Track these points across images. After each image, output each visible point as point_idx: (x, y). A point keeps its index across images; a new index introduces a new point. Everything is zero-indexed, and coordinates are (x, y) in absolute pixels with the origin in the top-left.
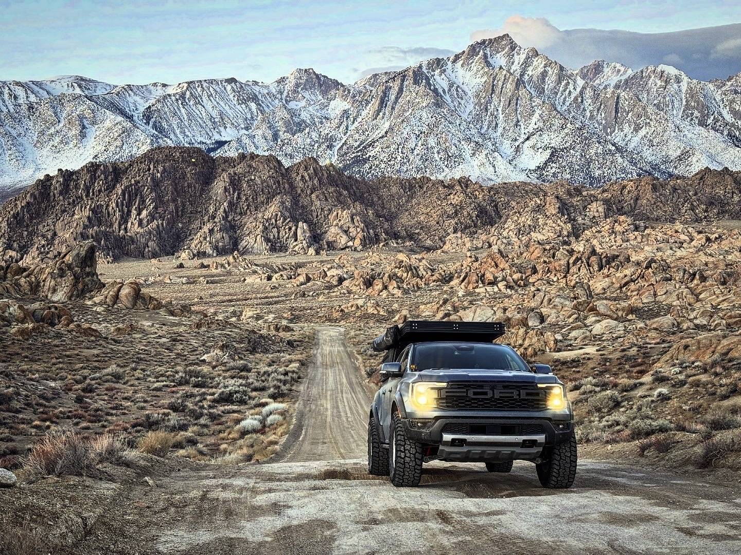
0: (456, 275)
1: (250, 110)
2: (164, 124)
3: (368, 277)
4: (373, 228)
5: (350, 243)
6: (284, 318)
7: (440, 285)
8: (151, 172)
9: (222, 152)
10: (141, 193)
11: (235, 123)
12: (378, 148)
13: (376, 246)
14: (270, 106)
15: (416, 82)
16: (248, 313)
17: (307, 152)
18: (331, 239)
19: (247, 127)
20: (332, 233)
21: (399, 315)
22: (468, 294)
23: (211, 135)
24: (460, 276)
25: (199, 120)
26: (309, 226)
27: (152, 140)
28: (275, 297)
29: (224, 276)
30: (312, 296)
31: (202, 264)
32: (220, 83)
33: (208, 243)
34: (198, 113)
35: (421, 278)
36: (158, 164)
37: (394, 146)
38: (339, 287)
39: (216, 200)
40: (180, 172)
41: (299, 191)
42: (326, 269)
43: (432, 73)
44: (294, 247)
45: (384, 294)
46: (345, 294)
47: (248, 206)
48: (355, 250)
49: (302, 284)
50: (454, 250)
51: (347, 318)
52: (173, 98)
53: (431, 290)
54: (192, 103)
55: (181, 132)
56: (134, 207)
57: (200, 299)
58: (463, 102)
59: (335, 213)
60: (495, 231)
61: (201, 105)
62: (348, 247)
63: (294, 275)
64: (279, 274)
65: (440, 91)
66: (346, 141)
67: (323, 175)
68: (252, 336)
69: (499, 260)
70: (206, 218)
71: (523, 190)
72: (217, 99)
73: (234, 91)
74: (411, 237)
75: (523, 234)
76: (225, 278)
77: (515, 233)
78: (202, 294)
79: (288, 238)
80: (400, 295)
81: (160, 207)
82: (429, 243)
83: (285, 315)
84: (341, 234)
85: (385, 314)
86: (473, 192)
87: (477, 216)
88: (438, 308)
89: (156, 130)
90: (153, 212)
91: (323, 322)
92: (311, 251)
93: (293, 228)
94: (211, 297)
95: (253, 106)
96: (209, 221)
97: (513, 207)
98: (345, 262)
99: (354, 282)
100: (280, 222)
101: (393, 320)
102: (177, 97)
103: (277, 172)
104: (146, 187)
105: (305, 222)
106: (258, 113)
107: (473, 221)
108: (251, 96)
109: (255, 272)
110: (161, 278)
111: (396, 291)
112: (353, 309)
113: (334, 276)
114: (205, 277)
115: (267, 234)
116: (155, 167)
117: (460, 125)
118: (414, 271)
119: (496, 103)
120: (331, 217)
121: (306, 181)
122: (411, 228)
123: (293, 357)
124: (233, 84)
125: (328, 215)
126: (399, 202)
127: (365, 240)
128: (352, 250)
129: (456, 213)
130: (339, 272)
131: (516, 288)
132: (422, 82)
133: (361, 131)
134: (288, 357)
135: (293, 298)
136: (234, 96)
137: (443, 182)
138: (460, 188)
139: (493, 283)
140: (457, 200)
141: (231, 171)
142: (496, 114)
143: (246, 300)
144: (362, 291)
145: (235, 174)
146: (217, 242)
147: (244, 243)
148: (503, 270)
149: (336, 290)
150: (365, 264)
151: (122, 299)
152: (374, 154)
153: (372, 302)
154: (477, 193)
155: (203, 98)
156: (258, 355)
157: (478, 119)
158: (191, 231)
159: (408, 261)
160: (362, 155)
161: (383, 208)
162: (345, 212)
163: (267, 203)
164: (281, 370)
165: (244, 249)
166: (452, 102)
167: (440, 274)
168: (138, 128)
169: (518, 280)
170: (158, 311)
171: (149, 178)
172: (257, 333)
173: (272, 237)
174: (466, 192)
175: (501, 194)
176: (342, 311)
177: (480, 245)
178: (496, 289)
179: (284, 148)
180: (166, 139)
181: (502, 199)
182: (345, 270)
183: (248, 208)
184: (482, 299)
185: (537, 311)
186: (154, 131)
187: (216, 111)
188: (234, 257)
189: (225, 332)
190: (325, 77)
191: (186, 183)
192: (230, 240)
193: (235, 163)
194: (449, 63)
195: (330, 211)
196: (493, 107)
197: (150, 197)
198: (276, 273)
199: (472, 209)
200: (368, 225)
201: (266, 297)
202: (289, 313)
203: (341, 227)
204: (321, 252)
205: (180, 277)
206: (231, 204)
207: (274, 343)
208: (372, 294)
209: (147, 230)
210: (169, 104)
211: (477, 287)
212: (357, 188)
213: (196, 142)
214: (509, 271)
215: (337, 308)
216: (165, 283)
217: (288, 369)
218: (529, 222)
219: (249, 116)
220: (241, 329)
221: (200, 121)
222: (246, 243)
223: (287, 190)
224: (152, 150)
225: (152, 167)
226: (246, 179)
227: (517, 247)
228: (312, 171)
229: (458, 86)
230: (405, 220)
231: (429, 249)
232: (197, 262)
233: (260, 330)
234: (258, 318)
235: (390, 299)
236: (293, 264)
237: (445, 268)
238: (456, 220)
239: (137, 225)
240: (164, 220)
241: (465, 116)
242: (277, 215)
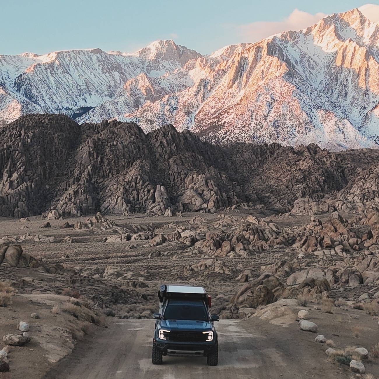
0: (298, 238)
1: (114, 78)
2: (34, 91)
3: (218, 239)
4: (226, 192)
5: (205, 206)
6: (142, 276)
7: (283, 248)
8: (22, 137)
9: (87, 118)
10: (12, 157)
11: (99, 90)
12: (233, 114)
13: (228, 209)
14: (133, 75)
15: (270, 53)
16: (109, 270)
17: (166, 118)
18: (186, 201)
19: (111, 94)
20: (188, 195)
21: (241, 275)
22: (307, 256)
23: (77, 101)
24: (302, 239)
25: (66, 87)
26: (166, 189)
27: (23, 106)
28: (134, 256)
29: (87, 235)
30: (167, 255)
31: (68, 224)
32: (86, 53)
33: (72, 204)
34: (66, 81)
35: (266, 241)
36: (28, 130)
37: (248, 113)
38: (192, 248)
39: (81, 164)
40: (49, 138)
41: (158, 156)
42: (180, 231)
43: (285, 45)
44: (152, 208)
45: (231, 255)
46: (196, 254)
47: (111, 169)
48: (209, 211)
49: (158, 244)
50: (301, 214)
51: (196, 276)
52: (43, 67)
53: (274, 252)
54: (60, 71)
55: (49, 99)
56: (6, 170)
57: (67, 257)
58: (314, 72)
59: (191, 177)
60: (341, 195)
61: (68, 73)
62: (202, 209)
63: (151, 235)
64: (138, 234)
65: (293, 62)
66: (203, 108)
67: (180, 140)
68: (115, 290)
69: (339, 225)
70: (71, 181)
71: (370, 156)
72: (83, 68)
73: (99, 61)
74: (261, 200)
75: (367, 199)
76: (88, 237)
77: (360, 198)
78: (68, 252)
79: (146, 200)
80: (245, 256)
81: (29, 170)
82: (278, 205)
83: (142, 273)
84: (196, 197)
85: (230, 273)
86: (321, 158)
87: (325, 181)
88: (276, 269)
89: (26, 97)
90: (23, 174)
91: (175, 280)
92: (168, 212)
93: (152, 191)
94: (76, 256)
95: (116, 74)
96: (74, 184)
97: (359, 174)
98: (199, 223)
99: (205, 243)
100: (139, 185)
101: (237, 278)
102: (47, 66)
103: (137, 138)
104: (17, 152)
105: (163, 185)
106: (120, 81)
107: (320, 186)
108: (114, 66)
109: (116, 232)
110: (31, 237)
111: (242, 252)
112: (202, 268)
113: (187, 237)
114: (70, 236)
115: (127, 196)
116: (25, 133)
117: (311, 93)
118: (260, 233)
119: (346, 74)
120: (187, 180)
121: (165, 147)
122: (262, 192)
123: (146, 307)
124: (98, 55)
125: (184, 179)
126: (251, 167)
127: (218, 203)
128: (206, 212)
129: (304, 178)
130: (192, 233)
131: (352, 251)
132: (275, 53)
133: (217, 99)
134: (142, 306)
135: (149, 257)
136: (99, 66)
137: (292, 148)
138: (309, 154)
139: (330, 247)
140: (306, 166)
141: (95, 137)
142: (345, 83)
143: (107, 258)
144: (212, 252)
145: (99, 139)
146: (81, 202)
147: (106, 204)
148: (341, 234)
149: (188, 251)
150: (217, 226)
151: (7, 258)
152: (229, 120)
153: (219, 262)
154: (325, 159)
155: (70, 66)
156: (119, 305)
157: (328, 88)
158: (57, 193)
159: (257, 223)
160: (218, 121)
161: (236, 172)
162: (200, 176)
163: (128, 167)
164: (136, 315)
165: (105, 209)
166: (304, 72)
167: (284, 237)
168: (10, 95)
169: (354, 244)
170: (37, 269)
171: (20, 144)
172: (119, 288)
173: (132, 199)
174: (314, 158)
175: (348, 161)
176: (192, 270)
177: (325, 209)
178: (333, 252)
179: (145, 114)
180: (35, 105)
181: (349, 165)
182: (198, 232)
183: (110, 172)
184: (319, 261)
185: (357, 273)
186: (24, 98)
187: (82, 79)
188: (96, 218)
189: (94, 287)
190: (183, 47)
191: (53, 148)
192: (93, 201)
193: (99, 130)
194: (302, 36)
195: (186, 175)
196: (342, 77)
197: (20, 161)
198: (135, 233)
199: (320, 175)
200: (221, 188)
201: (126, 256)
202: (146, 271)
203: (196, 190)
204: (178, 213)
205: (48, 236)
206: (95, 168)
207: (132, 296)
208: (221, 254)
209: (17, 191)
210: (38, 72)
211: (316, 250)
212: (212, 153)
213: (63, 107)
214: (346, 236)
215: (188, 268)
216: (34, 241)
217: (141, 315)
218: (373, 188)
219: (112, 84)
220: (106, 285)
221: (67, 89)
222: (108, 204)
223: (146, 155)
224: (23, 117)
225: (22, 132)
226: (109, 145)
227: (361, 212)
228: (170, 138)
229: (310, 57)
230: (256, 183)
231: (278, 212)
232: (62, 222)
233: (121, 286)
234: (118, 275)
235: (236, 260)
236: (151, 224)
237: (289, 232)
238: (304, 184)
239: (7, 187)
240: (32, 182)
241: (316, 85)
242: (137, 178)
